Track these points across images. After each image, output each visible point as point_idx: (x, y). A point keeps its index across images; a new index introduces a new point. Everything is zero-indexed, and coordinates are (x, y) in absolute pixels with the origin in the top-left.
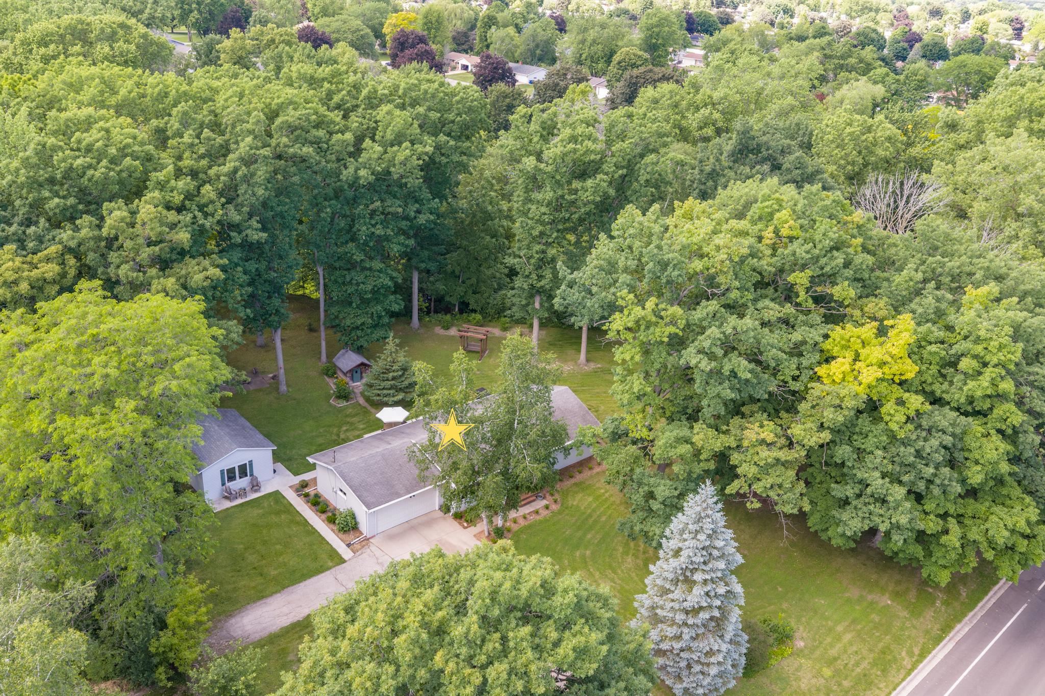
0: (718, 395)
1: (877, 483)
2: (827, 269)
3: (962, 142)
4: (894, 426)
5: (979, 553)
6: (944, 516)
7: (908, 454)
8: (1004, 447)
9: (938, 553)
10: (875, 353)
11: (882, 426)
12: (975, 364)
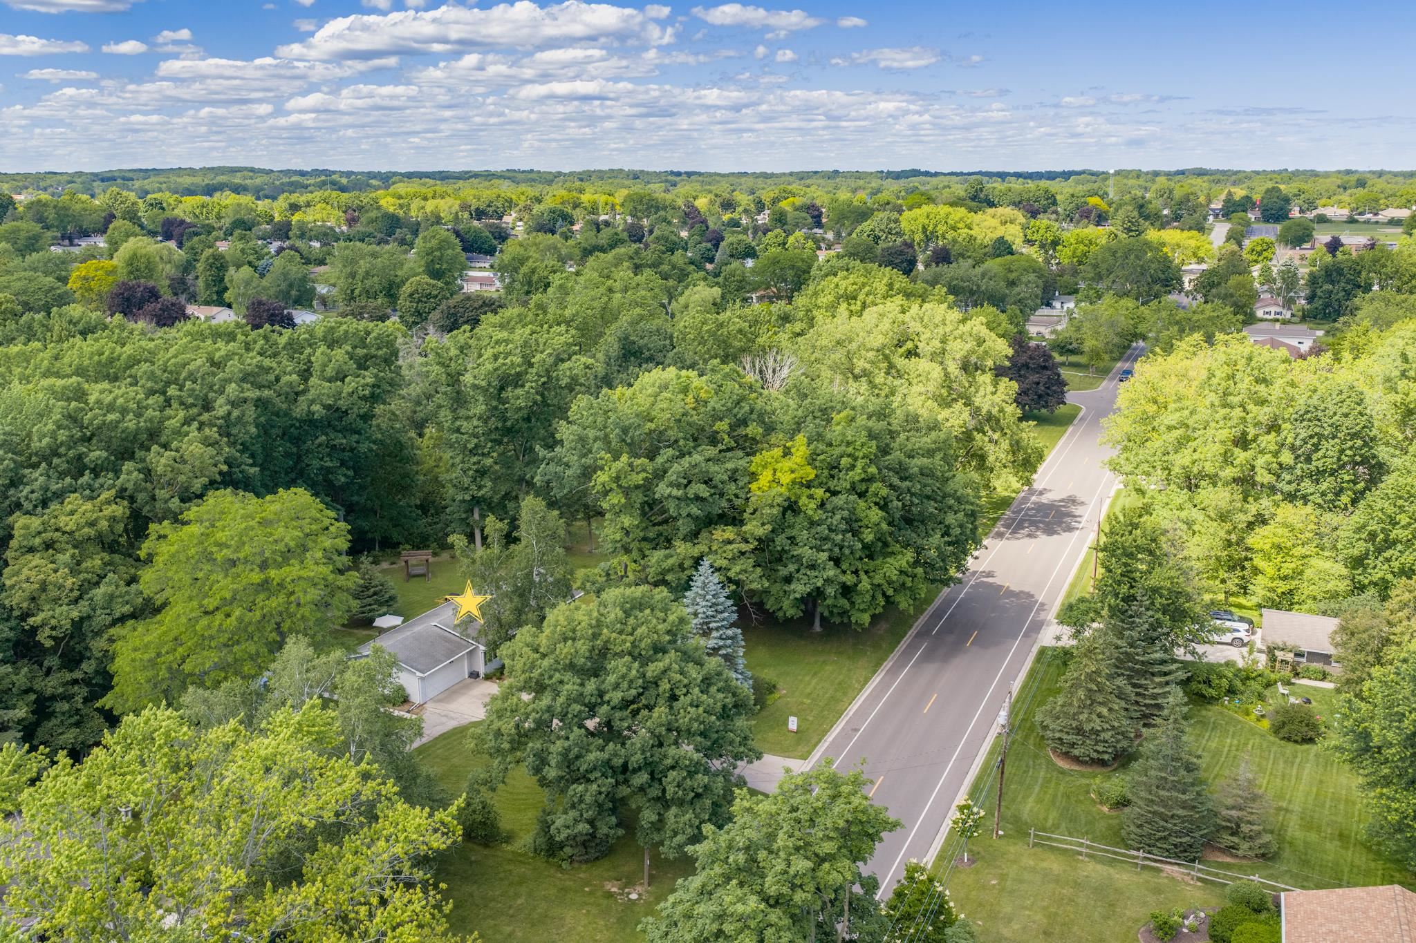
0: (689, 515)
1: (806, 553)
2: (739, 416)
3: (798, 330)
4: (810, 512)
5: (884, 594)
6: (856, 572)
7: (823, 530)
8: (881, 513)
9: (858, 600)
10: (787, 464)
11: (802, 515)
12: (850, 460)
